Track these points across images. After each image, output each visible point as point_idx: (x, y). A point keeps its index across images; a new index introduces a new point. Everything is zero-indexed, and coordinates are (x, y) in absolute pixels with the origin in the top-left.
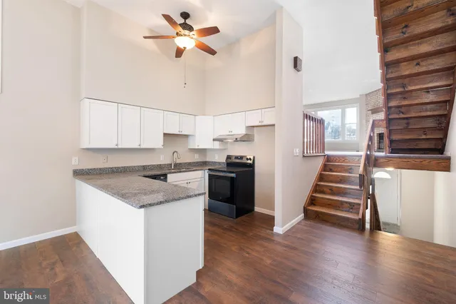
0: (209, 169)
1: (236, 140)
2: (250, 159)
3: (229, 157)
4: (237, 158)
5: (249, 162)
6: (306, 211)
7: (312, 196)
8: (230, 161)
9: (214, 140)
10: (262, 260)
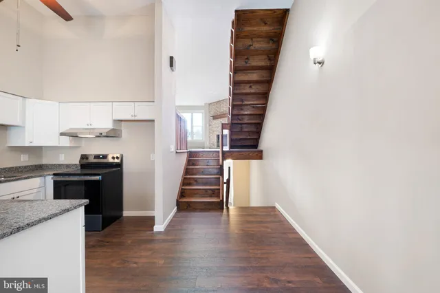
0: (54, 174)
1: (100, 136)
2: (117, 158)
3: (84, 157)
4: (97, 157)
5: (116, 161)
6: (178, 204)
7: (182, 189)
8: (85, 161)
9: (62, 134)
10: (154, 263)
